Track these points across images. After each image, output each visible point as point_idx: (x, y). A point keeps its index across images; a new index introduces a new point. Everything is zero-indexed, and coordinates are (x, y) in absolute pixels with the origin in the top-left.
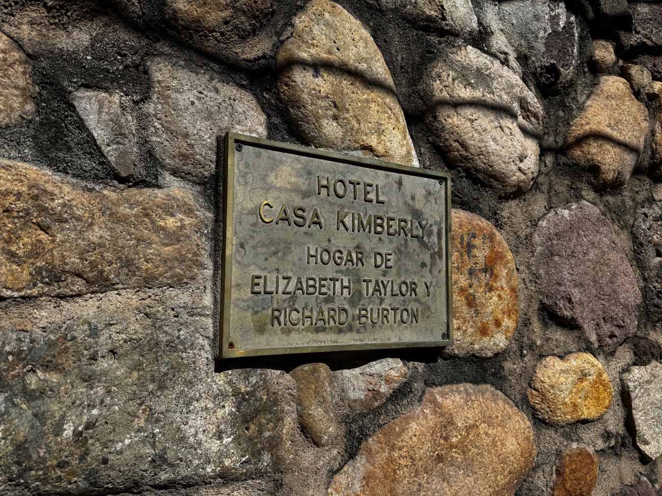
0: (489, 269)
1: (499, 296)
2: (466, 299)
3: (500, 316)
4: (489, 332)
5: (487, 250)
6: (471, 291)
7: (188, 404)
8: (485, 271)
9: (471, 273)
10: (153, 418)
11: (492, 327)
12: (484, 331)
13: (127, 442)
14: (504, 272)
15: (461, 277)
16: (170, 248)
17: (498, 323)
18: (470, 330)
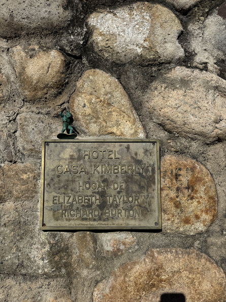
0: (190, 187)
1: (199, 202)
2: (174, 204)
3: (199, 213)
4: (191, 222)
5: (190, 177)
6: (178, 199)
7: (31, 246)
8: (188, 188)
9: (178, 189)
10: (18, 249)
11: (193, 219)
12: (187, 221)
13: (9, 257)
14: (203, 188)
15: (171, 192)
16: (24, 186)
17: (197, 217)
18: (176, 221)
